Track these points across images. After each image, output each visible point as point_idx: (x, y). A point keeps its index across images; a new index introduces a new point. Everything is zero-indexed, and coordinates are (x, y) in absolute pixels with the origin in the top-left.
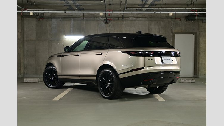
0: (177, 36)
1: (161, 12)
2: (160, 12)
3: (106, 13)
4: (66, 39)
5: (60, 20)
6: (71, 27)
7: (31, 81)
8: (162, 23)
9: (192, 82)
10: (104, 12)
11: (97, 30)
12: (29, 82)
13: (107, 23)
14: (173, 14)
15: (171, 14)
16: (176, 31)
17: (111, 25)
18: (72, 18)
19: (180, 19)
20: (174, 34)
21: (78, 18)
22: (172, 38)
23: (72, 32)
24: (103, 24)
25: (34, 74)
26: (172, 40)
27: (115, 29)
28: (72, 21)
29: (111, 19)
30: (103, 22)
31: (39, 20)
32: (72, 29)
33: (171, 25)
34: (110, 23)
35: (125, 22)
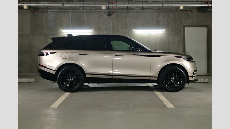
0: (188, 30)
1: (171, 5)
2: (169, 5)
3: (109, 6)
4: (64, 33)
5: (58, 12)
6: (70, 20)
7: (26, 82)
8: (171, 15)
9: (205, 81)
10: (107, 5)
11: (99, 23)
12: (24, 83)
13: (109, 15)
14: (184, 7)
15: (182, 7)
16: (187, 24)
17: (114, 18)
18: (70, 9)
19: (191, 11)
20: (184, 27)
21: (77, 9)
22: (182, 32)
23: (70, 25)
24: (105, 16)
25: (29, 72)
26: (182, 34)
27: (118, 22)
28: (71, 13)
29: (114, 11)
30: (106, 14)
31: (34, 13)
32: (71, 21)
33: (182, 17)
34: (113, 15)
35: (130, 14)
